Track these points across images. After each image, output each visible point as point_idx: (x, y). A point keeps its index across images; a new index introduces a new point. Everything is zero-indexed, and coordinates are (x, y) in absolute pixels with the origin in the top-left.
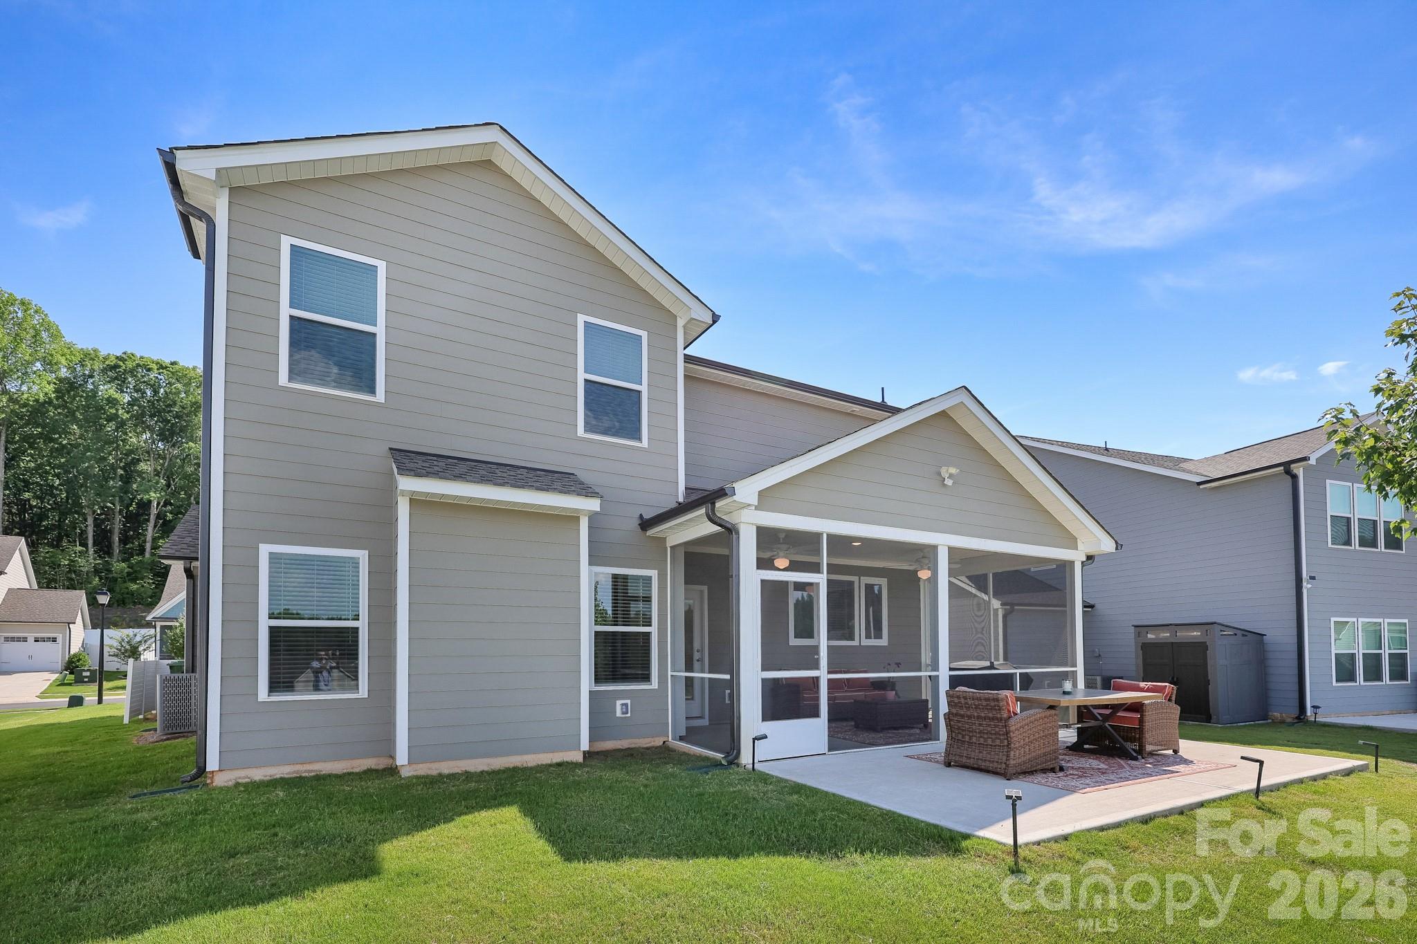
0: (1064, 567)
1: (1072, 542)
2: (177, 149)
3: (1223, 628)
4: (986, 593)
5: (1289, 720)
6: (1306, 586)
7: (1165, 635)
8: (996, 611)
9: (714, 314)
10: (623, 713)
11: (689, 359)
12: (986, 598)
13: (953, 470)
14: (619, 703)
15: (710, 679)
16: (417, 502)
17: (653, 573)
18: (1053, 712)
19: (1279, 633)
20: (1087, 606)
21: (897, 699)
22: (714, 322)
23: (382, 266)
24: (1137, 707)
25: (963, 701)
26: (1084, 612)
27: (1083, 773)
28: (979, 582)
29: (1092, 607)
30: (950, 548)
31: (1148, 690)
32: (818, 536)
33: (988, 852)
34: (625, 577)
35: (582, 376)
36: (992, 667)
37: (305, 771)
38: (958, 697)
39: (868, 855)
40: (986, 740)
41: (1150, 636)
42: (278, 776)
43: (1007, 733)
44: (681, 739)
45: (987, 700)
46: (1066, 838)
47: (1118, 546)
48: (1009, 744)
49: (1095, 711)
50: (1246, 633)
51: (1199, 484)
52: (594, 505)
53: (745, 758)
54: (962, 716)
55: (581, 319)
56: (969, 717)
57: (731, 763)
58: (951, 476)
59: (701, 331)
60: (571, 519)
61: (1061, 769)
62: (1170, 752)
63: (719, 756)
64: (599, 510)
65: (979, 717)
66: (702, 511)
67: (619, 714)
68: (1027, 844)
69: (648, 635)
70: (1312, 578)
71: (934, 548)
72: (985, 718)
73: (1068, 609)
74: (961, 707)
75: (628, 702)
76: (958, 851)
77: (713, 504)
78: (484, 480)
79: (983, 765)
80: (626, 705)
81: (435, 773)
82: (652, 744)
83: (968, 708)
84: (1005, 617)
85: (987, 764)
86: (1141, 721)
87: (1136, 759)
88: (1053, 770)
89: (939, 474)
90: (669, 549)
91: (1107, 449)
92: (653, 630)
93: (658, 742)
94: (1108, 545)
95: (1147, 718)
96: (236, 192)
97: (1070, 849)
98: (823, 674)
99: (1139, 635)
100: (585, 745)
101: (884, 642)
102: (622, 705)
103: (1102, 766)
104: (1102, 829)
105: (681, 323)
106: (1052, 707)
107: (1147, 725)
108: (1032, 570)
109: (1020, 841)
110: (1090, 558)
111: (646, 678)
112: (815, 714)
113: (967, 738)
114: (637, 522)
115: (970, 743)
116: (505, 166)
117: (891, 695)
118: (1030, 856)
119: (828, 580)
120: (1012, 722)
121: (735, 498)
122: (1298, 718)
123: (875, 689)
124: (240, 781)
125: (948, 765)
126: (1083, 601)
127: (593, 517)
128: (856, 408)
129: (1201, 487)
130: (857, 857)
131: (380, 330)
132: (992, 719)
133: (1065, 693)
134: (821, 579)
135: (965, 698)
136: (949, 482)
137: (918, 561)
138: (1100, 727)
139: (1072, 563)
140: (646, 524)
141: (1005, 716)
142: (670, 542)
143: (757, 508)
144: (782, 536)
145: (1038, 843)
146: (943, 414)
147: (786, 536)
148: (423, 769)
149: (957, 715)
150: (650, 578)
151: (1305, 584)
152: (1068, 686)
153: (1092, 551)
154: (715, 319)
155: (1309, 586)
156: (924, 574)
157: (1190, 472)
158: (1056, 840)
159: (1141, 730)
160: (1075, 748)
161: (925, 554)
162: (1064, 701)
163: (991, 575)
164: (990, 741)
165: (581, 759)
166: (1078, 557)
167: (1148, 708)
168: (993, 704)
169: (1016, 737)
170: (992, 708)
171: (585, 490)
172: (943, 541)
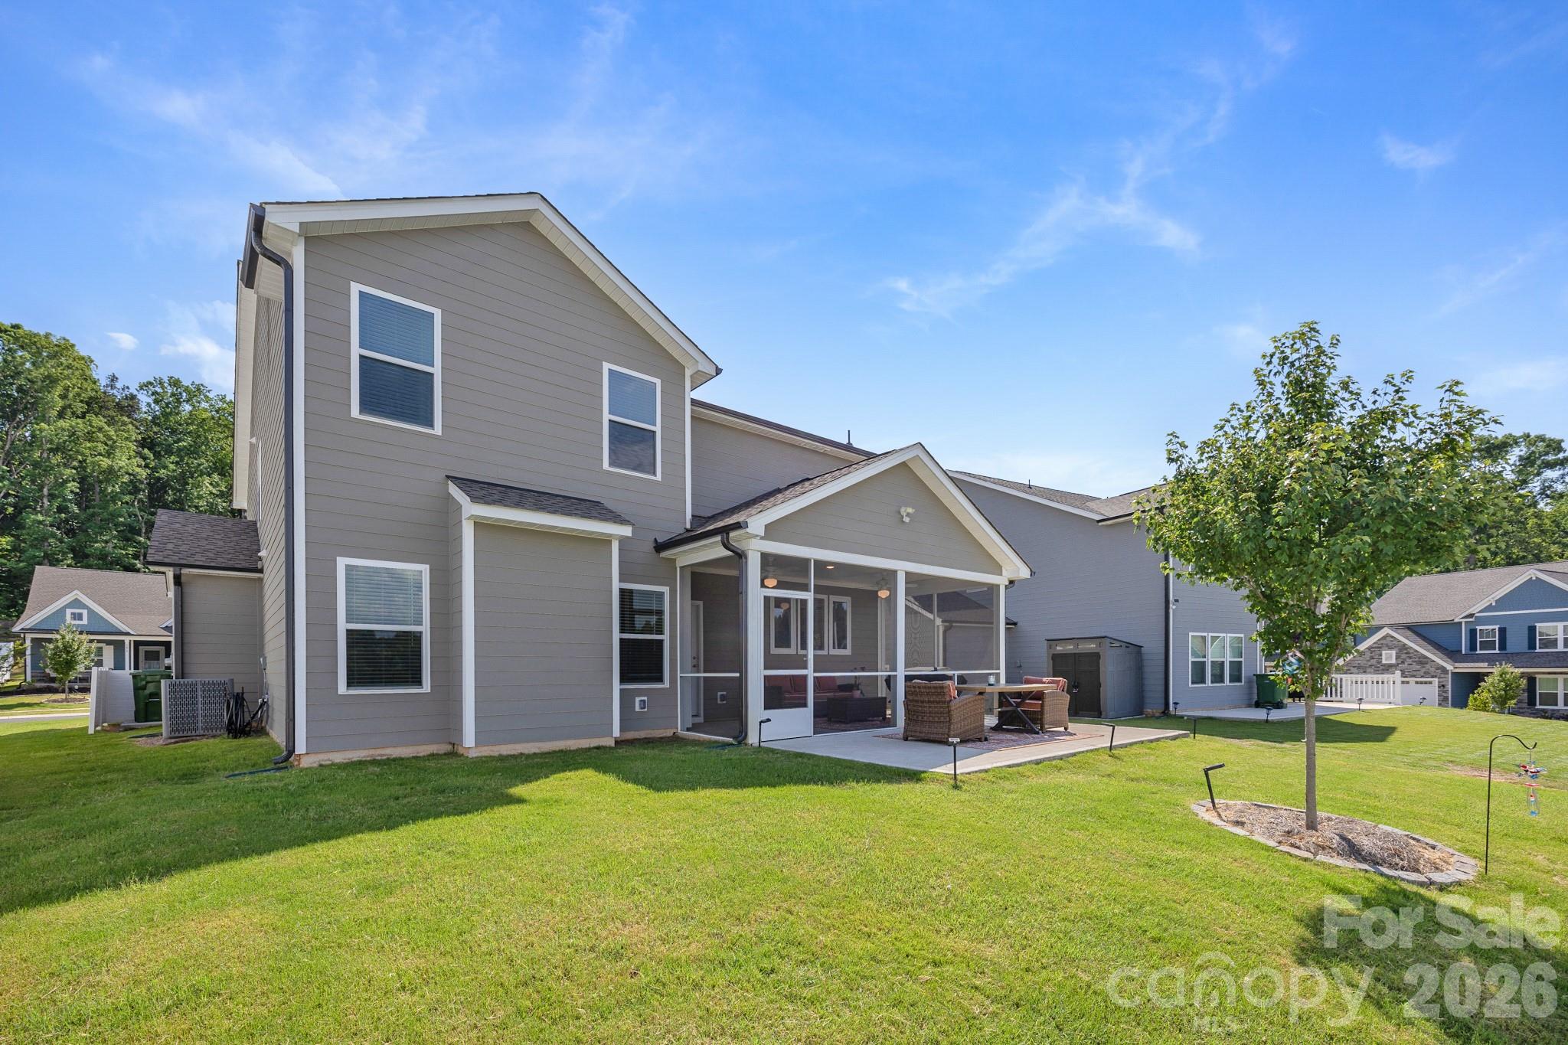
0: (993, 589)
1: (997, 569)
2: (266, 203)
3: (1112, 641)
4: (931, 612)
5: (1157, 715)
6: (1172, 607)
7: (1070, 648)
8: (938, 626)
9: (717, 367)
10: (641, 708)
11: (694, 402)
12: (931, 616)
13: (910, 510)
14: (638, 699)
15: (704, 677)
16: (480, 525)
17: (665, 589)
18: (981, 697)
19: (1152, 646)
20: (1011, 623)
21: (862, 697)
22: (717, 374)
23: (438, 313)
24: (1039, 696)
25: (918, 690)
26: (1006, 629)
27: (1000, 742)
28: (925, 601)
29: (1015, 624)
30: (907, 573)
31: (1049, 683)
32: (807, 561)
33: (937, 780)
34: (631, 591)
35: (607, 417)
36: (936, 670)
37: (379, 755)
38: (914, 687)
39: (861, 784)
40: (933, 718)
41: (1058, 648)
42: (355, 759)
43: (949, 711)
44: (688, 730)
45: (935, 688)
46: (986, 771)
47: (1032, 573)
48: (950, 720)
49: (1012, 701)
50: (1129, 644)
51: (1099, 521)
52: (626, 531)
53: (752, 739)
54: (917, 701)
55: (606, 366)
56: (922, 702)
57: (740, 743)
58: (908, 515)
59: (704, 380)
60: (605, 541)
61: (986, 739)
62: (1062, 729)
63: (731, 740)
64: (630, 535)
65: (929, 701)
66: (718, 538)
67: (637, 709)
68: (962, 774)
69: (661, 642)
70: (1176, 601)
71: (893, 573)
72: (933, 702)
73: (994, 626)
74: (916, 695)
75: (646, 698)
76: (919, 780)
77: (728, 534)
78: (518, 505)
79: (932, 737)
80: (644, 701)
81: (496, 754)
82: (664, 735)
83: (921, 695)
84: (945, 632)
85: (935, 736)
86: (1042, 706)
87: (1038, 733)
88: (980, 740)
89: (899, 513)
90: (678, 569)
91: (1030, 487)
92: (666, 637)
93: (669, 733)
94: (1024, 573)
95: (1046, 704)
96: (309, 240)
97: (990, 776)
98: (810, 673)
99: (1050, 647)
100: (616, 732)
101: (848, 652)
102: (641, 701)
103: (1013, 738)
104: (1009, 766)
105: (688, 373)
106: (981, 693)
107: (1046, 708)
108: (968, 591)
109: (958, 772)
110: (1011, 582)
111: (660, 679)
112: (805, 705)
113: (920, 718)
114: (651, 545)
115: (922, 722)
116: (543, 229)
117: (857, 694)
118: (963, 778)
119: (815, 599)
120: (952, 703)
121: (747, 530)
122: (1163, 712)
123: (842, 691)
124: (323, 763)
125: (906, 739)
126: (1006, 618)
127: (623, 540)
128: (828, 448)
129: (1100, 524)
130: (854, 784)
131: (437, 370)
132: (938, 702)
133: (990, 685)
134: (809, 596)
135: (919, 688)
136: (907, 520)
137: (878, 583)
138: (1015, 712)
139: (998, 586)
140: (660, 547)
141: (948, 699)
142: (679, 564)
143: (762, 538)
144: (771, 559)
145: (969, 773)
146: (904, 464)
147: (775, 560)
148: (486, 751)
149: (913, 701)
150: (662, 594)
151: (1171, 606)
152: (992, 680)
153: (1013, 577)
154: (718, 371)
155: (1174, 607)
156: (883, 594)
157: (1092, 511)
158: (981, 771)
159: (1042, 712)
160: (997, 729)
161: (887, 577)
162: (989, 689)
163: (936, 596)
164: (936, 719)
165: (613, 745)
166: (1001, 581)
167: (1047, 696)
168: (939, 690)
169: (956, 715)
170: (939, 694)
171: (617, 519)
172: (902, 567)
